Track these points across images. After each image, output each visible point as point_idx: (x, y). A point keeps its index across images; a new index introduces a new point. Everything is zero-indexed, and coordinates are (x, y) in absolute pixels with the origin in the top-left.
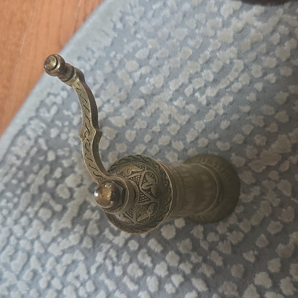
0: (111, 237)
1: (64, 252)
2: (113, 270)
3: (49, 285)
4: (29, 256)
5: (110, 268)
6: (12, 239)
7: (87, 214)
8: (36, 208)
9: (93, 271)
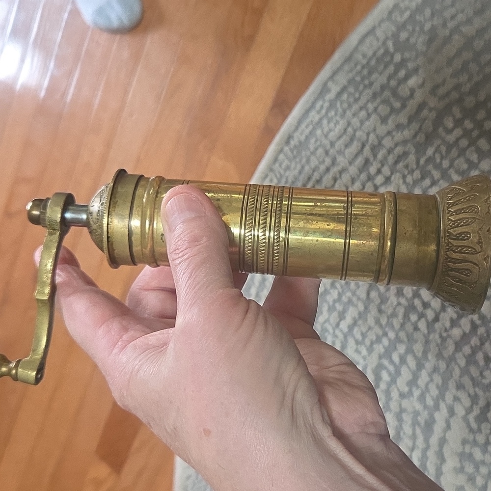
0: (443, 134)
1: (396, 145)
2: (441, 163)
3: (379, 171)
4: (363, 146)
5: (438, 160)
6: (350, 130)
7: (425, 112)
8: (375, 104)
9: (422, 161)
